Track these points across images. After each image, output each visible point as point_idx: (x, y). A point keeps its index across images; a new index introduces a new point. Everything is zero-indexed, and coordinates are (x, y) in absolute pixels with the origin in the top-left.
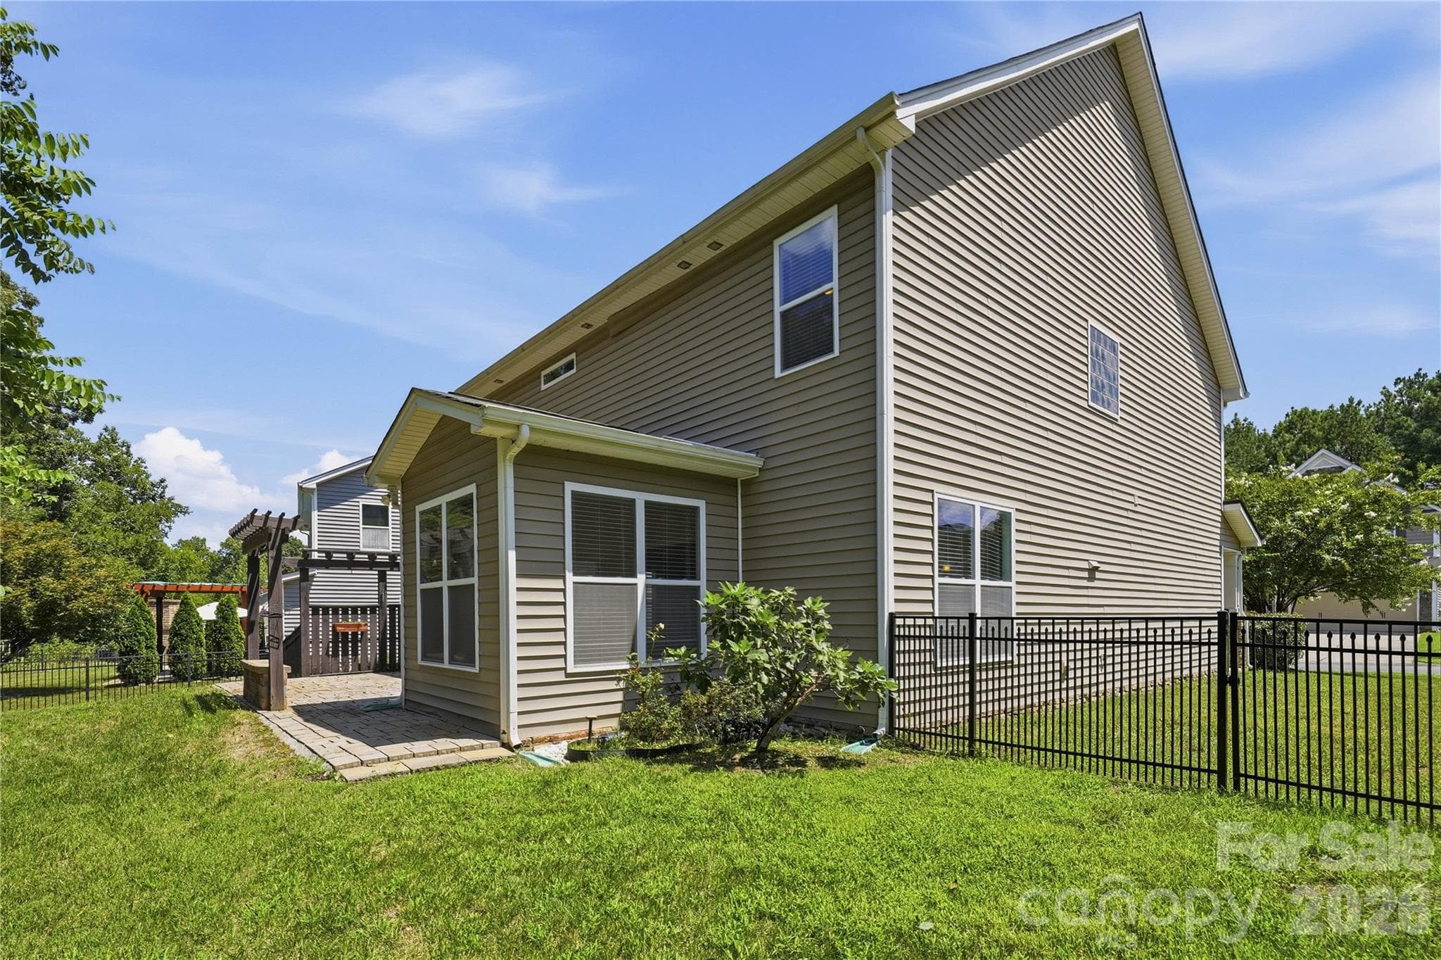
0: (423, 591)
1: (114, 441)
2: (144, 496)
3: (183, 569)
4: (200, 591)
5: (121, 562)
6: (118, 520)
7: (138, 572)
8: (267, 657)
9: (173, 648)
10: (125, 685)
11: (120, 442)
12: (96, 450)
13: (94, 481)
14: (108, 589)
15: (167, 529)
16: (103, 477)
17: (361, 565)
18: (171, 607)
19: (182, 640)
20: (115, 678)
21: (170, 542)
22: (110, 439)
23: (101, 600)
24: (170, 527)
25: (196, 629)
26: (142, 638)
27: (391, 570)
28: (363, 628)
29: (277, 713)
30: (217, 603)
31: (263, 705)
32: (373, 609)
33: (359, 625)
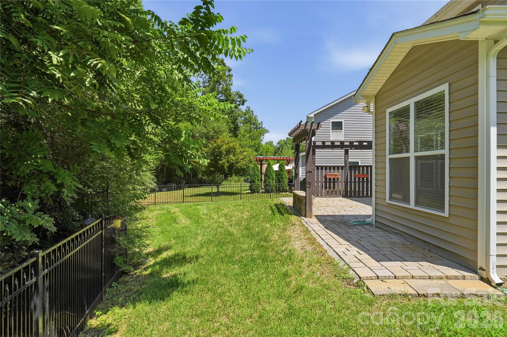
0: (390, 159)
1: (249, 111)
2: (256, 128)
3: (267, 152)
4: (273, 160)
5: (251, 150)
6: (250, 136)
7: (255, 153)
8: (305, 190)
9: (265, 180)
10: (251, 193)
11: (251, 111)
12: (245, 114)
13: (244, 124)
14: (247, 159)
15: (263, 139)
16: (246, 123)
17: (337, 147)
18: (264, 165)
19: (268, 178)
20: (248, 190)
21: (263, 143)
22: (248, 111)
23: (245, 163)
24: (263, 138)
25: (272, 174)
26: (256, 177)
27: (351, 149)
28: (338, 176)
29: (309, 219)
30: (278, 164)
31: (303, 214)
32: (342, 167)
33: (336, 175)
